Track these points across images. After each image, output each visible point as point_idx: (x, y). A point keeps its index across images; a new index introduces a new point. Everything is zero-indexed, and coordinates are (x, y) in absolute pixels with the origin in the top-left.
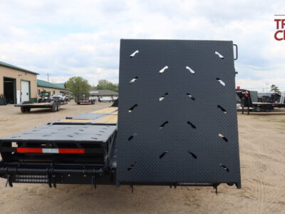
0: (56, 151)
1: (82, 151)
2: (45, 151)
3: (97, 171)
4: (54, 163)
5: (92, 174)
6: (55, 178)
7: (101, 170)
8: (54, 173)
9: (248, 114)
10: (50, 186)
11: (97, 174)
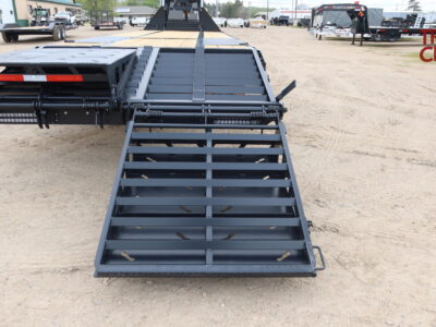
0: (42, 78)
1: (78, 78)
2: (28, 78)
3: (101, 105)
4: (42, 95)
5: (95, 109)
6: (45, 116)
7: (106, 104)
8: (44, 109)
9: (361, 45)
10: (41, 127)
11: (102, 110)
